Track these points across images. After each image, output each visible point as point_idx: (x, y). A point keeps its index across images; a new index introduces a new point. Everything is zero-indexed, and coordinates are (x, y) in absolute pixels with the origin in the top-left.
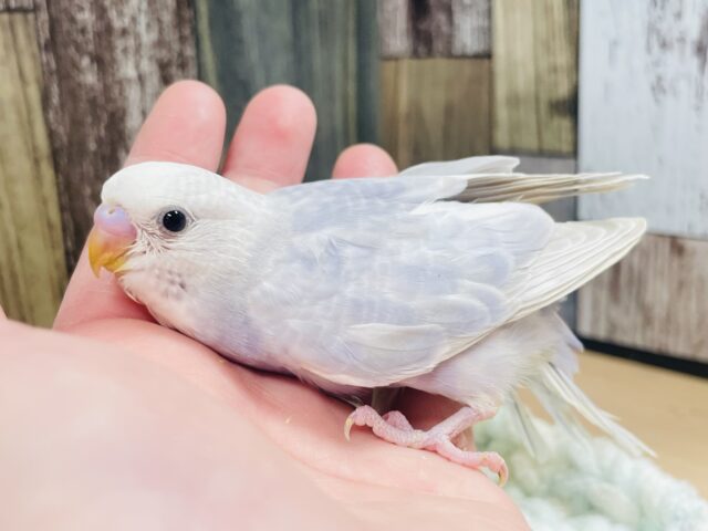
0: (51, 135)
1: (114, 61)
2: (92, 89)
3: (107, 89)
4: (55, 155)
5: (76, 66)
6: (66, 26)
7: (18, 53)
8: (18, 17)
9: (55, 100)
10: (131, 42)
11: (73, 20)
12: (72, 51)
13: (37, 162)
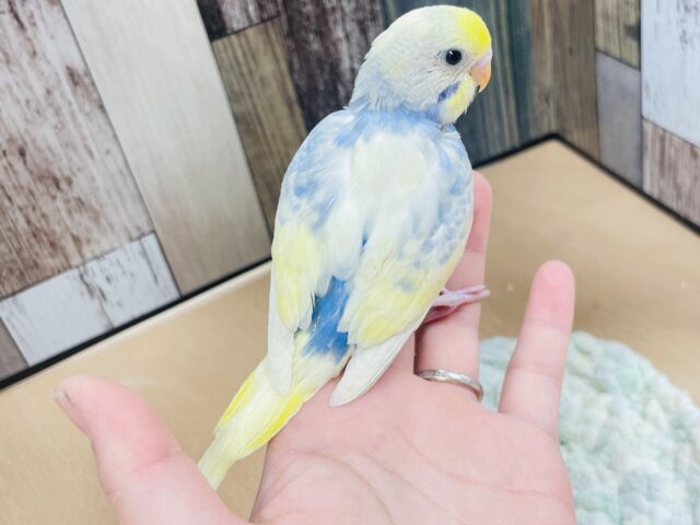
0: (297, 88)
1: (329, 29)
2: (317, 52)
3: (327, 49)
4: (300, 98)
5: (307, 42)
6: (298, 18)
7: (272, 45)
8: (269, 24)
9: (296, 66)
10: (338, 15)
11: (301, 13)
12: (303, 33)
13: (290, 106)
